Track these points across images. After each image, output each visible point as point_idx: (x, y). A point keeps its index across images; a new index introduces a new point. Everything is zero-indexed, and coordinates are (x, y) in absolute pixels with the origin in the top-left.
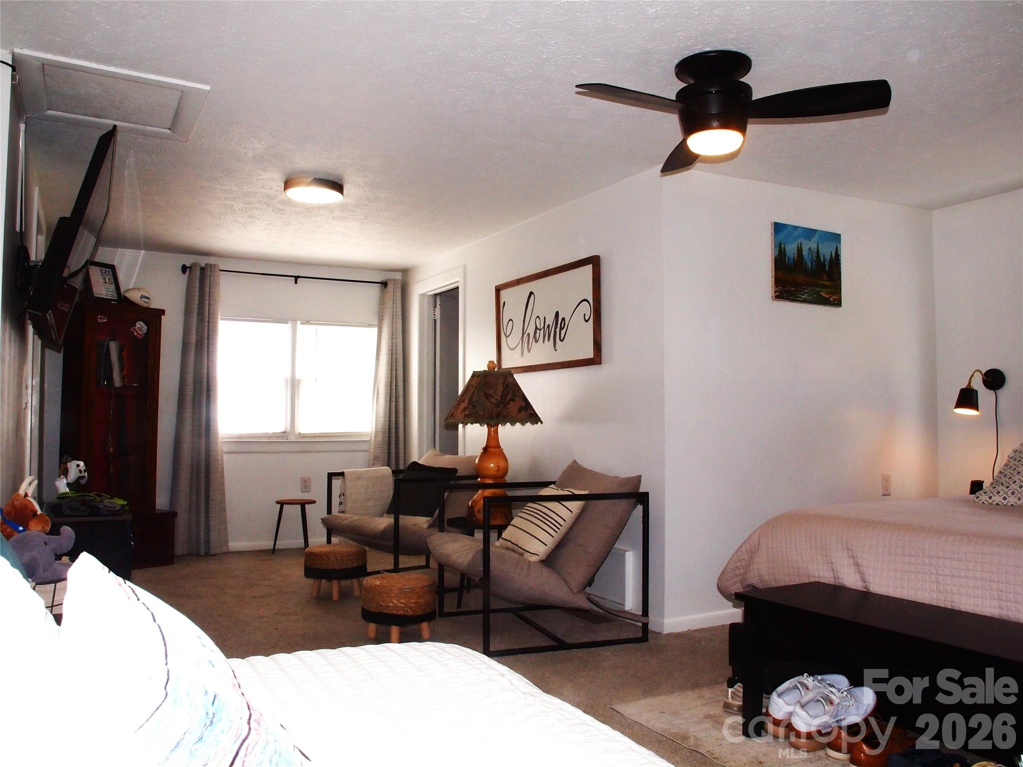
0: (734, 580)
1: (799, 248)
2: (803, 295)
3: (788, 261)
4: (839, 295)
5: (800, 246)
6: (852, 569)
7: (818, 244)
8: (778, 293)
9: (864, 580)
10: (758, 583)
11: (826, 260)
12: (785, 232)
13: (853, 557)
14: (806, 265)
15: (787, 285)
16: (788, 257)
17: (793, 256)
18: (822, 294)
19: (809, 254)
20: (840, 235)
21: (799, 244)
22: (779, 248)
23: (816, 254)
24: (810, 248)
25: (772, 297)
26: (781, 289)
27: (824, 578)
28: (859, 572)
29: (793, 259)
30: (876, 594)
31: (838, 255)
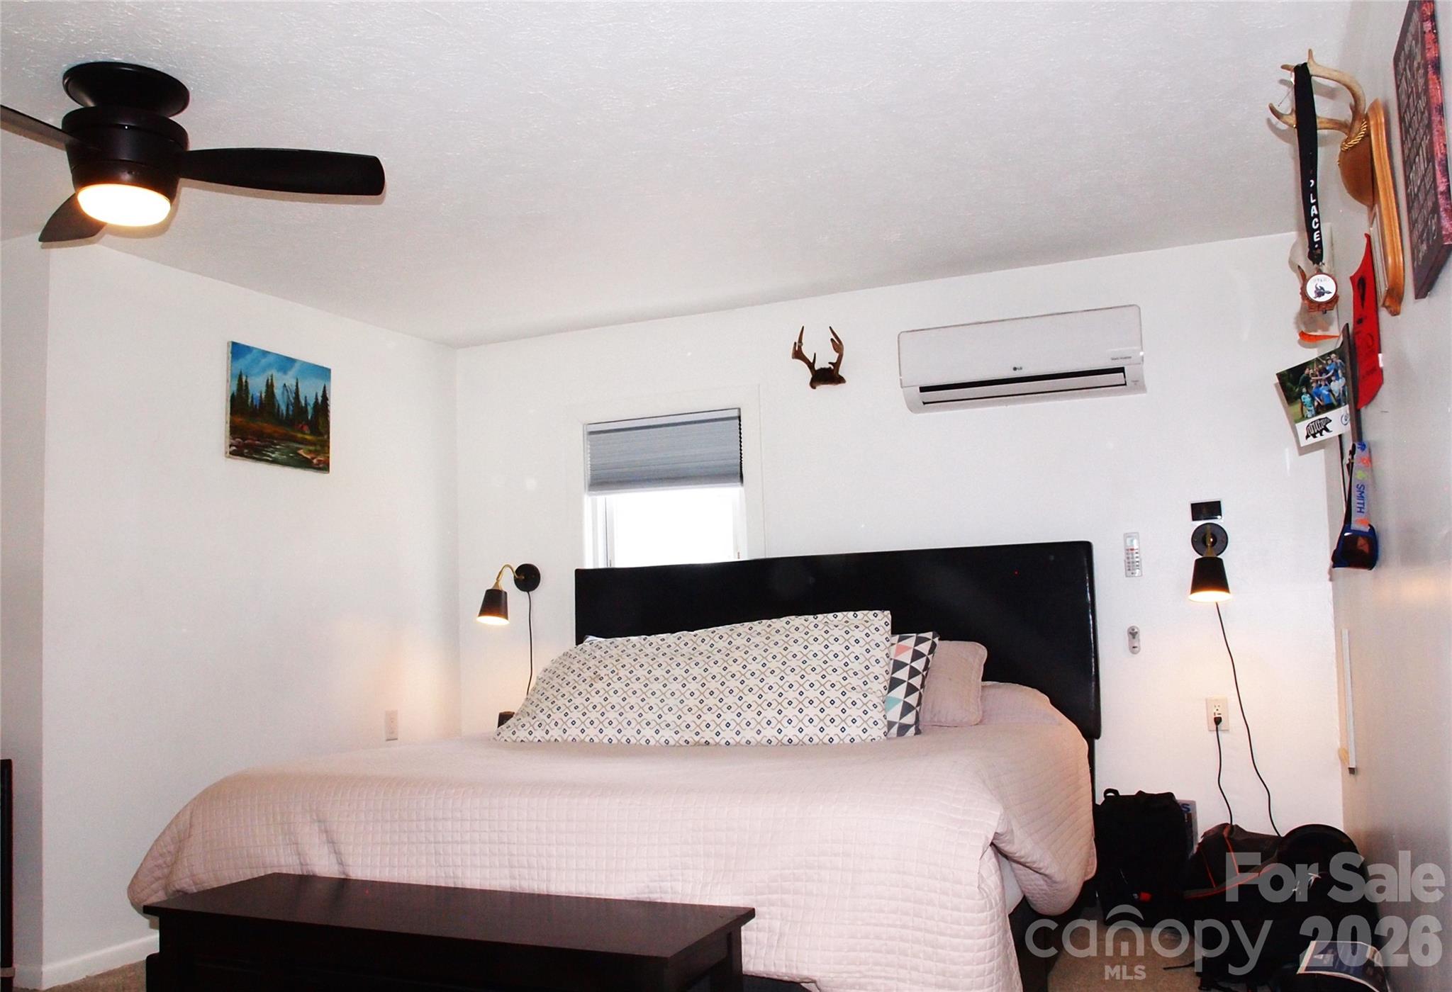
0: (154, 886)
1: (270, 384)
2: (273, 453)
3: (252, 401)
4: (327, 455)
5: (270, 381)
6: (325, 849)
7: (297, 380)
8: (234, 448)
9: (341, 863)
10: (190, 886)
11: (309, 404)
12: (249, 357)
13: (326, 832)
14: (278, 411)
15: (250, 437)
16: (252, 397)
17: (259, 395)
18: (301, 452)
19: (283, 393)
20: (329, 370)
21: (270, 378)
22: (239, 381)
23: (294, 395)
24: (285, 385)
25: (226, 453)
26: (239, 442)
27: (286, 866)
28: (335, 852)
29: (259, 399)
30: (358, 880)
31: (325, 398)
